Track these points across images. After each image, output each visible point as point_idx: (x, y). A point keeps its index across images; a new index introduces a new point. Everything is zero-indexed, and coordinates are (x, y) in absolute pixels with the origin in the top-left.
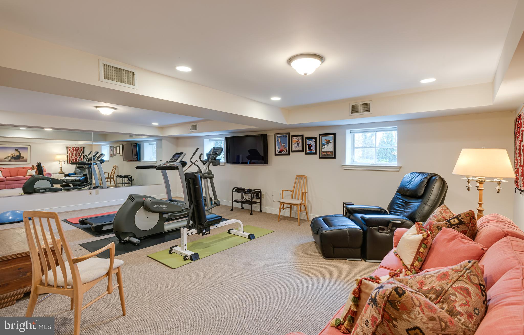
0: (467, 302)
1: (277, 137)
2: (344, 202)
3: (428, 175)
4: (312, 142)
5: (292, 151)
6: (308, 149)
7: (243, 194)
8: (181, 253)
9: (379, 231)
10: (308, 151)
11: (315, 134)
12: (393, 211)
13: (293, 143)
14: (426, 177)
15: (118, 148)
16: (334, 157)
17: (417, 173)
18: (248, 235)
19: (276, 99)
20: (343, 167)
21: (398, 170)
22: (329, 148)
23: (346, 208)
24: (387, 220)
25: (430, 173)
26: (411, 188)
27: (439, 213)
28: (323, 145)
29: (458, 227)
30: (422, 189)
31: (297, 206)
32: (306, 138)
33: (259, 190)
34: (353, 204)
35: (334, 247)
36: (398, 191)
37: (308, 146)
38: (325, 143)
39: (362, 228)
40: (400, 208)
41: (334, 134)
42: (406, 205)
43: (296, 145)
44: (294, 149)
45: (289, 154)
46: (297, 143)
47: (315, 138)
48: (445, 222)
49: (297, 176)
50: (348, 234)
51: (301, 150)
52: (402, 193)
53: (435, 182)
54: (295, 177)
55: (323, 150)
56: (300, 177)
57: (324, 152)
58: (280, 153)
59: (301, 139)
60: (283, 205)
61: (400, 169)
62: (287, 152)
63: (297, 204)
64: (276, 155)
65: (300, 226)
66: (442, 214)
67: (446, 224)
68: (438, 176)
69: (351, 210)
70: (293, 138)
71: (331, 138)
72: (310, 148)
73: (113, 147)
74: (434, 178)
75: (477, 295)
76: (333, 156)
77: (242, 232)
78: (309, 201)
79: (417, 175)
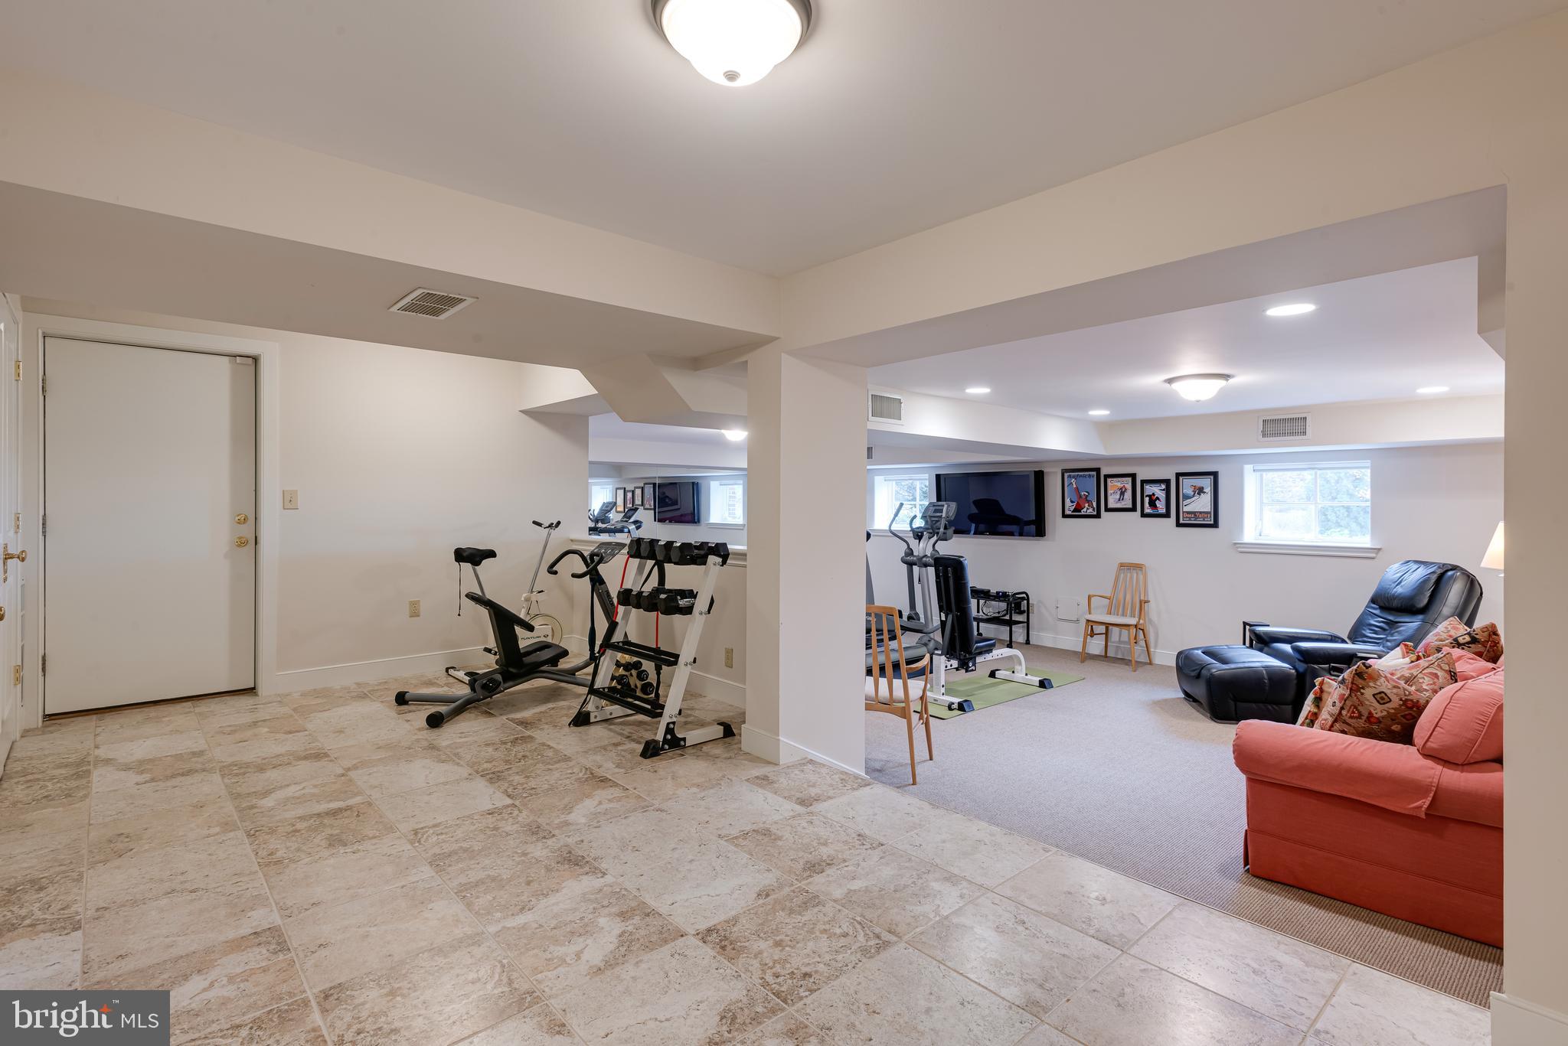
0: (1434, 683)
1: (1069, 476)
2: (1246, 621)
3: (1439, 567)
4: (1158, 491)
5: (1107, 510)
6: (1147, 504)
7: (982, 602)
8: (935, 700)
9: (1332, 673)
10: (1148, 510)
11: (1169, 473)
12: (1360, 639)
13: (1110, 492)
14: (1433, 572)
15: (638, 492)
16: (1215, 525)
17: (1416, 562)
18: (1040, 681)
19: (1099, 413)
20: (1237, 548)
21: (1373, 555)
22: (1203, 503)
23: (1253, 632)
24: (1348, 652)
25: (1444, 565)
26: (1400, 594)
27: (1443, 629)
28: (1186, 497)
29: (1470, 647)
30: (1425, 595)
31: (1129, 630)
32: (1143, 482)
33: (1024, 595)
34: (1268, 626)
35: (1236, 700)
36: (1373, 601)
37: (1147, 500)
38: (1193, 493)
39: (1295, 668)
40: (1377, 634)
41: (1215, 475)
42: (1390, 628)
43: (1118, 497)
44: (1111, 505)
45: (1098, 516)
46: (1119, 492)
47: (1167, 482)
48: (1450, 640)
49: (1122, 565)
50: (1266, 677)
51: (1130, 506)
52: (1382, 604)
53: (1451, 582)
54: (1116, 566)
55: (1186, 509)
56: (1125, 567)
57: (1188, 513)
58: (1077, 513)
59: (1130, 484)
60: (1092, 626)
61: (1377, 554)
62: (1094, 510)
63: (1129, 625)
64: (1064, 516)
65: (1137, 672)
66: (1449, 631)
67: (1452, 643)
68: (1462, 569)
69: (1265, 637)
70: (1109, 480)
71: (1206, 483)
72: (1152, 504)
73: (625, 488)
74: (1450, 573)
75: (1445, 678)
76: (1212, 522)
77: (1024, 675)
78: (1150, 621)
79: (1416, 566)
